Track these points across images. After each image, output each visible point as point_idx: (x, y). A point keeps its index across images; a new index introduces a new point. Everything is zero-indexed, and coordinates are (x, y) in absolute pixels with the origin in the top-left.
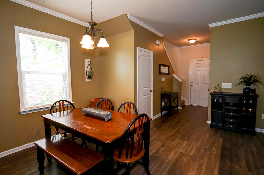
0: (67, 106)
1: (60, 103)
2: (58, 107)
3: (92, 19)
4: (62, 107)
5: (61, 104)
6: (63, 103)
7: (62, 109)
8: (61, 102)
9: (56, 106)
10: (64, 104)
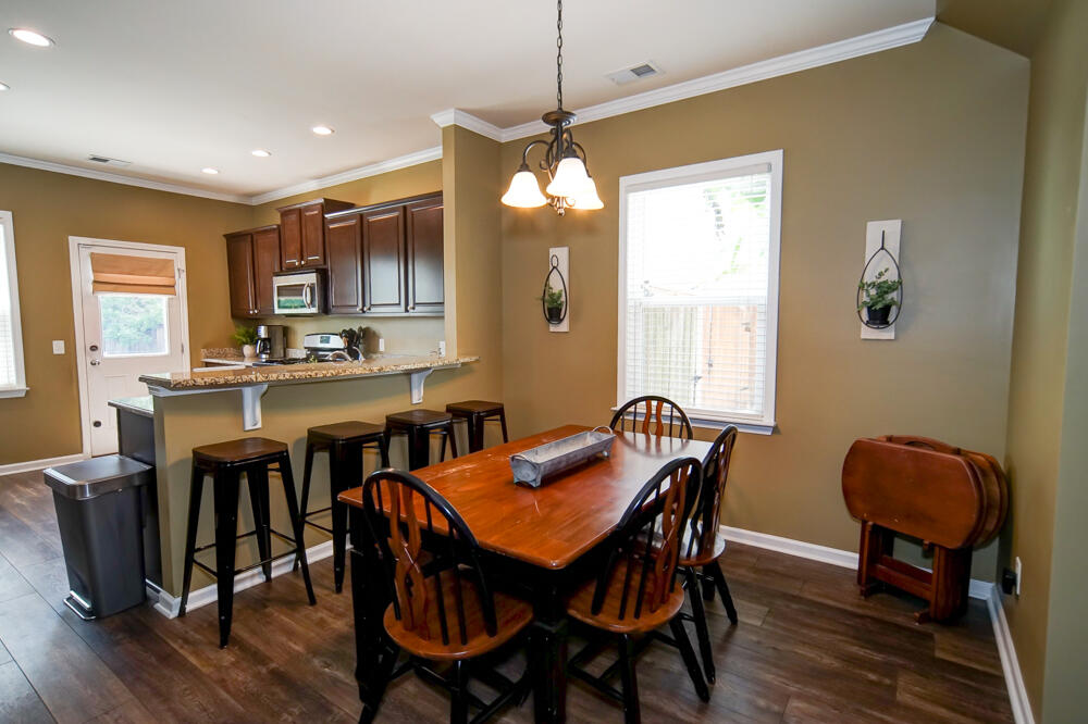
0: (671, 425)
1: (649, 407)
2: (641, 419)
3: (560, 101)
4: (653, 420)
5: (654, 412)
6: (659, 409)
7: (653, 428)
8: (654, 403)
9: (635, 414)
10: (663, 413)
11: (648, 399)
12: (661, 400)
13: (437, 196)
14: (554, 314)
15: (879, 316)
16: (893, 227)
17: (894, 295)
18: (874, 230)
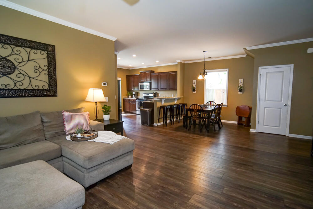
9: (208, 104)
11: (210, 102)
12: (212, 102)
13: (176, 72)
14: (194, 90)
15: (240, 91)
16: (242, 80)
17: (242, 88)
18: (240, 80)
